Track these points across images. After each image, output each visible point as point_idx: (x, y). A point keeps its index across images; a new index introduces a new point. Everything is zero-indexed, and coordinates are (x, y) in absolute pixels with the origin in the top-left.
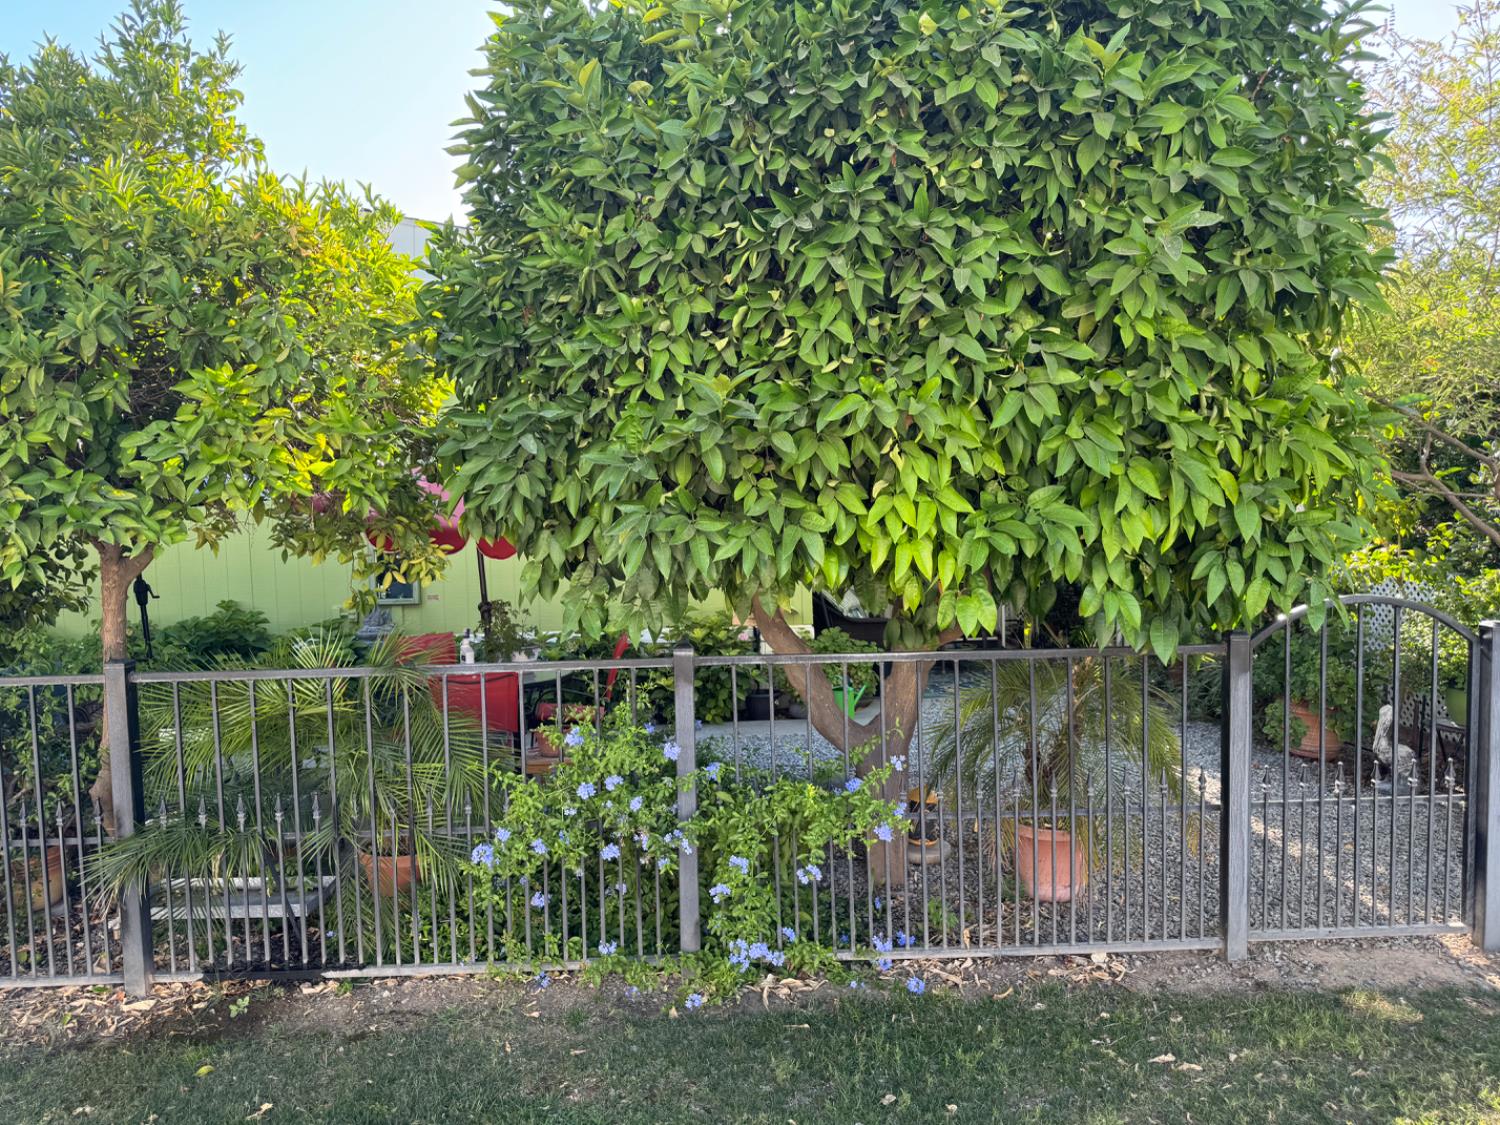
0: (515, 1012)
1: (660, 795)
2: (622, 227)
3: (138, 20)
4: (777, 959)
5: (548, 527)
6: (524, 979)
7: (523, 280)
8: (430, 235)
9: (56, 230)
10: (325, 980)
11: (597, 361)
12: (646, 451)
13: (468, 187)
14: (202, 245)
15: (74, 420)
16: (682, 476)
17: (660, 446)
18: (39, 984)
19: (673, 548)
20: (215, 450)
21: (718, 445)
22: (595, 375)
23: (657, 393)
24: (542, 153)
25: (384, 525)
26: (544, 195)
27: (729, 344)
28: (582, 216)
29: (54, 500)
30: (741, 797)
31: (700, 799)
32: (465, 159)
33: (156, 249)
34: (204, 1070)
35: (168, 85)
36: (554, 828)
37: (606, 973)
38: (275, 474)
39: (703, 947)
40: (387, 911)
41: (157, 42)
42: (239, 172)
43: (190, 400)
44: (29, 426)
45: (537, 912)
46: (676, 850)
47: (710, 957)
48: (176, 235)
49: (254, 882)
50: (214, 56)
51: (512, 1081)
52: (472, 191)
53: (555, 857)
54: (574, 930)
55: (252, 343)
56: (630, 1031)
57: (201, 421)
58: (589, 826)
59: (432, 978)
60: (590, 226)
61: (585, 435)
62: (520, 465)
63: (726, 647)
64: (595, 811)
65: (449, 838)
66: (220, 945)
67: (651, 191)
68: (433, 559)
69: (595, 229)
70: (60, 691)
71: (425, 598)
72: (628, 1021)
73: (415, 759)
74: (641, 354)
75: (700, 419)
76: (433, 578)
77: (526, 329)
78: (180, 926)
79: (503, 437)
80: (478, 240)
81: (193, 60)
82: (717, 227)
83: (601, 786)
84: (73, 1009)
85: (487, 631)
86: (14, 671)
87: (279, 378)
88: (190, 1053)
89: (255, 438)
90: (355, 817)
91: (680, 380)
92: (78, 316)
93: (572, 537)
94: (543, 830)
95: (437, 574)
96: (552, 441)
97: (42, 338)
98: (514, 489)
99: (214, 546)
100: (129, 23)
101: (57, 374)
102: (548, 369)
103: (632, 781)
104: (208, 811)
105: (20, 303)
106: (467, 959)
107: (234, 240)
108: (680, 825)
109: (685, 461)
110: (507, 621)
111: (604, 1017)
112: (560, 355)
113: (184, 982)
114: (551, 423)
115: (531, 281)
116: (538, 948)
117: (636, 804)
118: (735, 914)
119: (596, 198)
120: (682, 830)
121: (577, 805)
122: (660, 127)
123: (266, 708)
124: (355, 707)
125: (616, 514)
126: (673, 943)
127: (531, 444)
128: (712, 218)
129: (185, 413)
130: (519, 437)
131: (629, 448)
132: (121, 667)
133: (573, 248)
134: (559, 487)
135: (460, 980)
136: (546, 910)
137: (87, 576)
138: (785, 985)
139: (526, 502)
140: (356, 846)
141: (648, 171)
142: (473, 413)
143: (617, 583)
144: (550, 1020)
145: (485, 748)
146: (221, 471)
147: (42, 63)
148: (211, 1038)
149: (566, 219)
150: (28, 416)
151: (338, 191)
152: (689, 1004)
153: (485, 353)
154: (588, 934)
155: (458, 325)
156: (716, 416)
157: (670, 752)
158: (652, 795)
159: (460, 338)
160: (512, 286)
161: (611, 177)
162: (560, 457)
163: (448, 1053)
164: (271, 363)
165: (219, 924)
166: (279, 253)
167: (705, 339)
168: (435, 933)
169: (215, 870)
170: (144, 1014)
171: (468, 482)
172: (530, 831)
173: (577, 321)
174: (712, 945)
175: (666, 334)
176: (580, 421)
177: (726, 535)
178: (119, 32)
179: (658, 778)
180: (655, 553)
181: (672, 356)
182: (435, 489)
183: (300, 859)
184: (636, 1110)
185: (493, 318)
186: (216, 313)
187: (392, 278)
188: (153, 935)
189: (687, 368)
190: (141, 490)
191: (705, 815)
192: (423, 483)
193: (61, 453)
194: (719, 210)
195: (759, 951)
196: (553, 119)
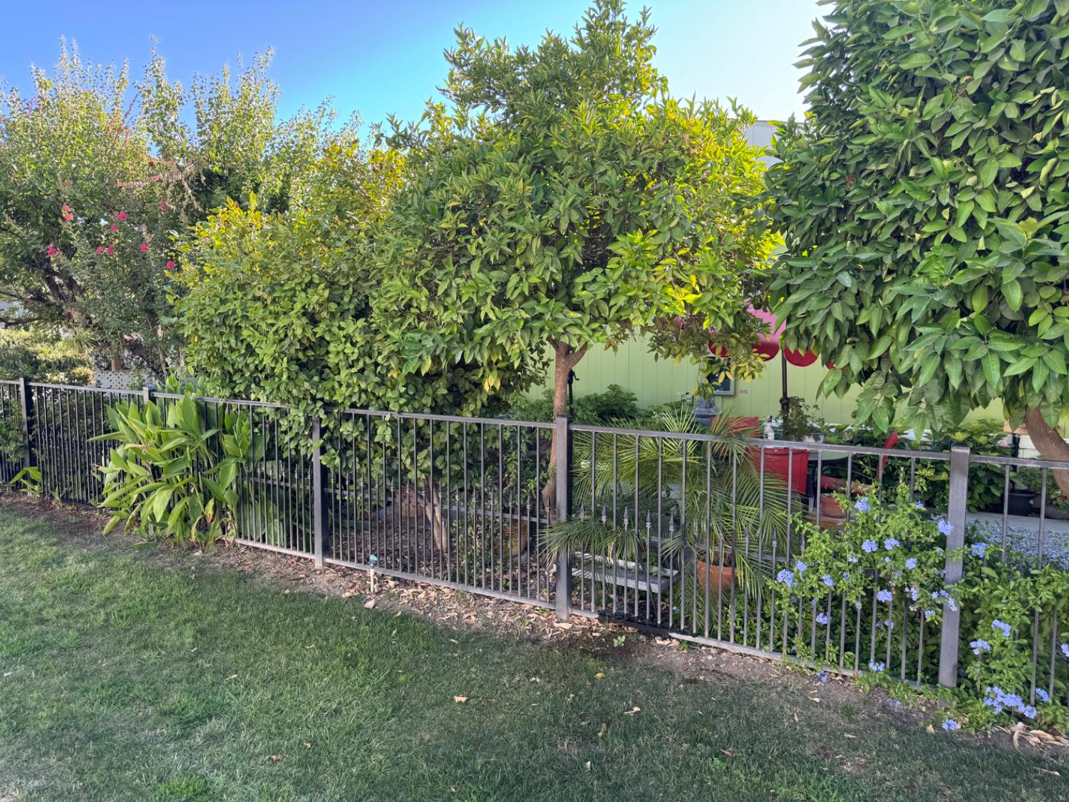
0: (801, 694)
1: (931, 561)
2: (940, 104)
3: (598, 10)
4: (1030, 712)
5: (850, 343)
6: (808, 672)
7: (848, 155)
8: (776, 129)
9: (548, 152)
10: (670, 638)
11: (908, 213)
12: (946, 284)
13: (809, 90)
14: (630, 153)
15: (553, 269)
16: (978, 304)
17: (961, 279)
18: (513, 599)
19: (964, 364)
20: (629, 286)
21: (1018, 279)
22: (904, 224)
23: (961, 237)
24: (873, 55)
25: (722, 339)
26: (875, 88)
27: (1034, 193)
28: (904, 101)
29: (539, 317)
30: (1005, 575)
31: (965, 571)
32: (809, 69)
33: (603, 158)
34: (599, 675)
35: (614, 50)
36: (839, 569)
37: (874, 684)
38: (664, 301)
39: (959, 685)
40: (713, 602)
41: (607, 22)
42: (651, 102)
43: (616, 255)
44: (530, 273)
45: (821, 627)
46: (941, 606)
47: (965, 695)
48: (615, 147)
49: (632, 565)
50: (639, 25)
51: (799, 742)
52: (813, 93)
53: (839, 591)
54: (850, 646)
55: (656, 215)
56: (893, 733)
57: (622, 269)
58: (867, 572)
59: (741, 654)
60: (910, 108)
61: (890, 272)
62: (836, 296)
63: (985, 450)
64: (874, 562)
65: (760, 561)
66: (609, 600)
67: (970, 73)
68: (754, 363)
69: (915, 110)
70: (532, 430)
71: (738, 392)
72: (891, 724)
73: (738, 503)
74: (948, 205)
75: (1003, 257)
76: (753, 377)
77: (847, 192)
78: (587, 582)
79: (826, 274)
80: (812, 129)
81: (628, 30)
82: (1032, 94)
83: (880, 544)
84: (529, 618)
85: (785, 419)
86: (509, 418)
87: (671, 238)
88: (591, 663)
89: (652, 279)
90: (696, 534)
91: (983, 225)
92: (561, 205)
93: (871, 351)
94: (830, 569)
95: (756, 374)
96: (863, 277)
97: (540, 220)
98: (829, 313)
99: (615, 349)
100: (592, 13)
101: (546, 241)
102: (862, 222)
103: (908, 547)
104: (607, 514)
105: (530, 199)
106: (767, 648)
107: (648, 148)
108: (946, 587)
109: (982, 291)
110: (800, 413)
111: (871, 716)
112: (876, 210)
113: (588, 617)
114: (864, 263)
115: (854, 156)
116: (820, 653)
117: (911, 563)
118: (993, 667)
119: (916, 85)
120: (948, 591)
121: (860, 556)
122: (985, 18)
123: (645, 455)
124: (699, 460)
125: (912, 336)
126: (932, 677)
127: (846, 280)
128: (1026, 87)
129: (612, 263)
130: (836, 274)
131: (931, 281)
132: (565, 420)
133: (895, 126)
134: (864, 312)
135: (761, 661)
136: (828, 627)
137: (546, 364)
138: (1035, 735)
139: (837, 322)
140: (696, 553)
141: (968, 56)
142: (800, 258)
143: (904, 389)
144: (828, 707)
145: (789, 502)
146: (632, 300)
147: (544, 49)
148: (603, 656)
149: (892, 104)
150: (529, 267)
151: (714, 106)
152: (945, 726)
153: (814, 213)
154: (860, 653)
155: (795, 194)
156: (1018, 254)
157: (944, 527)
158: (924, 559)
159: (796, 203)
160: (838, 161)
161: (935, 66)
162: (868, 289)
163: (753, 709)
164: (667, 228)
165: (609, 586)
166: (677, 153)
167: (1010, 189)
168: (745, 625)
169: (610, 552)
170: (566, 631)
171: (791, 309)
172: (822, 568)
173: (893, 182)
174: (967, 688)
175: (972, 188)
176: (888, 261)
177: (1018, 355)
178: (586, 20)
179: (931, 546)
180: (947, 367)
181: (977, 205)
182: (759, 314)
183: (660, 556)
184: (898, 793)
185: (823, 187)
186: (634, 197)
187: (745, 164)
188: (572, 584)
189: (991, 215)
190: (583, 312)
191: (970, 583)
192: (751, 310)
193: (544, 289)
194: (1034, 80)
195: (1013, 701)
196: (886, 28)
